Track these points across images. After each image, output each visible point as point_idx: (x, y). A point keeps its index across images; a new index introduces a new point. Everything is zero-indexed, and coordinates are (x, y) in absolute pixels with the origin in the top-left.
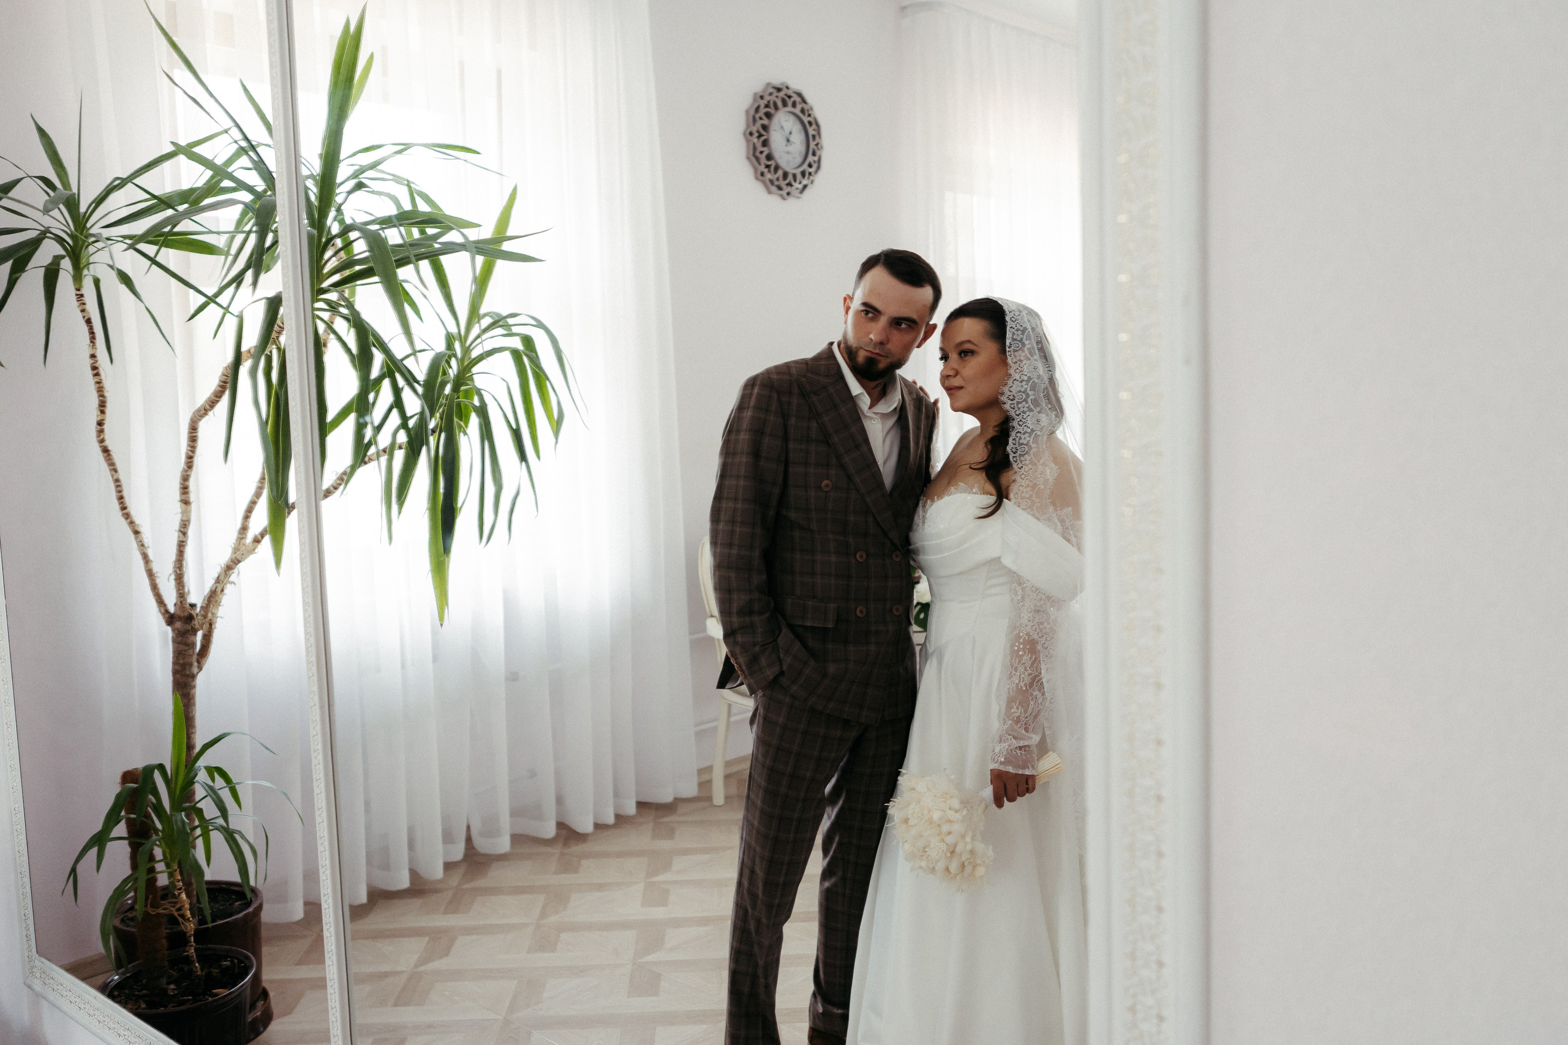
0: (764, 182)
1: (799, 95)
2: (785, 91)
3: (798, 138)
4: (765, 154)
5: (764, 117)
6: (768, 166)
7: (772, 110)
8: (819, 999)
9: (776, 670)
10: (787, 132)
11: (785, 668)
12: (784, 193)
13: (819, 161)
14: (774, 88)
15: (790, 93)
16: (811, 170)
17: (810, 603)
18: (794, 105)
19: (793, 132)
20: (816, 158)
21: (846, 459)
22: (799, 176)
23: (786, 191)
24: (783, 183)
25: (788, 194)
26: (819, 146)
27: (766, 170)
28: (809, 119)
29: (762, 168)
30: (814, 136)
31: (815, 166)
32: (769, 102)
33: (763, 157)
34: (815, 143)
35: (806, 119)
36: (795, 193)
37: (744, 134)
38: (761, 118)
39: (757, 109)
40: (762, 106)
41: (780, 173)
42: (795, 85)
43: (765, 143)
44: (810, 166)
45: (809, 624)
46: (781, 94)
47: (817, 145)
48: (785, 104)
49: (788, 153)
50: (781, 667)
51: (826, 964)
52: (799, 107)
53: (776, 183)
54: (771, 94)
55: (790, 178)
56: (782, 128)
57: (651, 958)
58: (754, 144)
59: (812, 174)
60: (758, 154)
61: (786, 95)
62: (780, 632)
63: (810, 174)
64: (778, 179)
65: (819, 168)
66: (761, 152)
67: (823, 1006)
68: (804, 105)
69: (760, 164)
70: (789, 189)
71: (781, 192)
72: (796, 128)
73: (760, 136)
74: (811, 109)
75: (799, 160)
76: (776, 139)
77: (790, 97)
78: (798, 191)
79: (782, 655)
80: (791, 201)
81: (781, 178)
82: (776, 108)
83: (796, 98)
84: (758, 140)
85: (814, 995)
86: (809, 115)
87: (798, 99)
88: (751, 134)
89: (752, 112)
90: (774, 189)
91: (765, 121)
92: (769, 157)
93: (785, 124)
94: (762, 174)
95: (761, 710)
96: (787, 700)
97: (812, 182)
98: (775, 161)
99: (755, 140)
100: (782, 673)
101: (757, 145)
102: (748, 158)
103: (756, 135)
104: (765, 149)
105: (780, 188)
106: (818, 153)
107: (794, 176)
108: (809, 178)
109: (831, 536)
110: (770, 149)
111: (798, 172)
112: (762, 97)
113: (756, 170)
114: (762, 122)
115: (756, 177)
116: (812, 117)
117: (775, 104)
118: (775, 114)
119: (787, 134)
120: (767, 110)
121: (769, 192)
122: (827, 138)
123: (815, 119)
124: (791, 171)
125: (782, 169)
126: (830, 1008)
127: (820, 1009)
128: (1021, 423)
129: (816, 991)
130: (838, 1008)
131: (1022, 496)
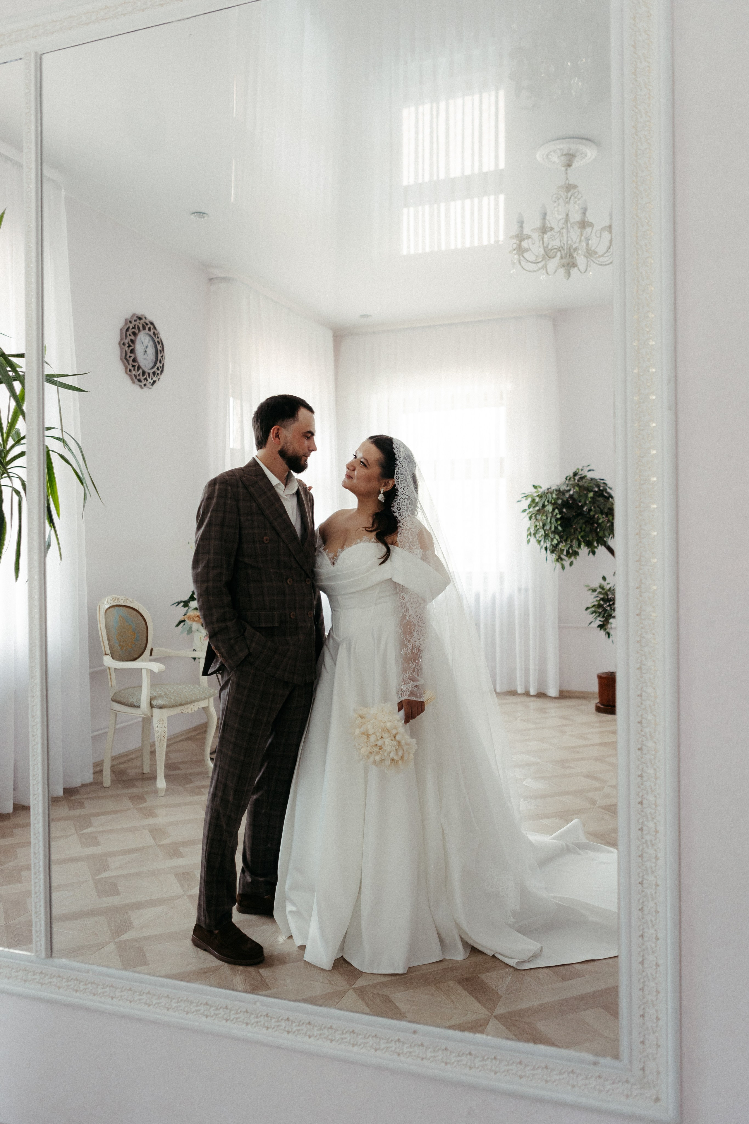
0: (130, 376)
1: (152, 323)
2: (144, 320)
3: (151, 351)
4: (132, 358)
5: (132, 335)
6: (133, 366)
7: (137, 331)
8: (247, 873)
9: (246, 652)
10: (145, 346)
11: (251, 650)
12: (143, 384)
13: (163, 366)
14: (137, 317)
15: (147, 321)
16: (159, 372)
18: (149, 329)
19: (149, 346)
20: (161, 365)
21: (275, 524)
22: (151, 375)
23: (144, 383)
24: (142, 378)
25: (145, 385)
26: (163, 357)
27: (133, 369)
28: (158, 339)
29: (130, 367)
30: (160, 351)
31: (161, 369)
32: (135, 325)
33: (131, 360)
34: (161, 355)
35: (156, 340)
36: (149, 385)
37: (119, 343)
38: (130, 335)
39: (127, 330)
40: (131, 328)
41: (140, 371)
42: (150, 317)
43: (132, 351)
44: (158, 369)
46: (142, 322)
47: (162, 356)
48: (144, 328)
49: (145, 359)
50: (249, 650)
51: (252, 850)
52: (152, 331)
53: (138, 377)
54: (135, 321)
55: (147, 375)
56: (142, 343)
58: (126, 351)
59: (159, 374)
60: (128, 357)
61: (145, 322)
63: (158, 374)
64: (139, 375)
65: (162, 371)
66: (130, 357)
67: (251, 877)
68: (155, 331)
69: (129, 364)
71: (140, 384)
72: (150, 345)
73: (129, 346)
74: (159, 333)
75: (151, 365)
76: (139, 348)
77: (147, 324)
78: (150, 384)
79: (248, 643)
80: (145, 389)
81: (141, 374)
82: (139, 330)
83: (149, 325)
84: (128, 349)
85: (243, 871)
86: (158, 337)
87: (152, 327)
88: (124, 344)
89: (124, 331)
90: (136, 381)
91: (133, 337)
92: (134, 360)
93: (143, 341)
94: (130, 371)
96: (252, 671)
97: (159, 379)
98: (138, 363)
99: (127, 349)
100: (250, 654)
101: (127, 351)
102: (121, 359)
103: (127, 345)
104: (131, 355)
105: (139, 381)
106: (163, 362)
107: (149, 374)
108: (157, 377)
109: (272, 570)
110: (135, 355)
111: (151, 372)
112: (131, 322)
113: (126, 368)
114: (131, 338)
115: (126, 373)
116: (160, 338)
117: (138, 327)
118: (138, 334)
119: (145, 348)
120: (133, 330)
121: (134, 383)
122: (168, 354)
123: (161, 340)
124: (147, 370)
125: (142, 369)
126: (256, 878)
127: (249, 879)
128: (402, 493)
129: (245, 868)
130: (261, 877)
131: (403, 535)
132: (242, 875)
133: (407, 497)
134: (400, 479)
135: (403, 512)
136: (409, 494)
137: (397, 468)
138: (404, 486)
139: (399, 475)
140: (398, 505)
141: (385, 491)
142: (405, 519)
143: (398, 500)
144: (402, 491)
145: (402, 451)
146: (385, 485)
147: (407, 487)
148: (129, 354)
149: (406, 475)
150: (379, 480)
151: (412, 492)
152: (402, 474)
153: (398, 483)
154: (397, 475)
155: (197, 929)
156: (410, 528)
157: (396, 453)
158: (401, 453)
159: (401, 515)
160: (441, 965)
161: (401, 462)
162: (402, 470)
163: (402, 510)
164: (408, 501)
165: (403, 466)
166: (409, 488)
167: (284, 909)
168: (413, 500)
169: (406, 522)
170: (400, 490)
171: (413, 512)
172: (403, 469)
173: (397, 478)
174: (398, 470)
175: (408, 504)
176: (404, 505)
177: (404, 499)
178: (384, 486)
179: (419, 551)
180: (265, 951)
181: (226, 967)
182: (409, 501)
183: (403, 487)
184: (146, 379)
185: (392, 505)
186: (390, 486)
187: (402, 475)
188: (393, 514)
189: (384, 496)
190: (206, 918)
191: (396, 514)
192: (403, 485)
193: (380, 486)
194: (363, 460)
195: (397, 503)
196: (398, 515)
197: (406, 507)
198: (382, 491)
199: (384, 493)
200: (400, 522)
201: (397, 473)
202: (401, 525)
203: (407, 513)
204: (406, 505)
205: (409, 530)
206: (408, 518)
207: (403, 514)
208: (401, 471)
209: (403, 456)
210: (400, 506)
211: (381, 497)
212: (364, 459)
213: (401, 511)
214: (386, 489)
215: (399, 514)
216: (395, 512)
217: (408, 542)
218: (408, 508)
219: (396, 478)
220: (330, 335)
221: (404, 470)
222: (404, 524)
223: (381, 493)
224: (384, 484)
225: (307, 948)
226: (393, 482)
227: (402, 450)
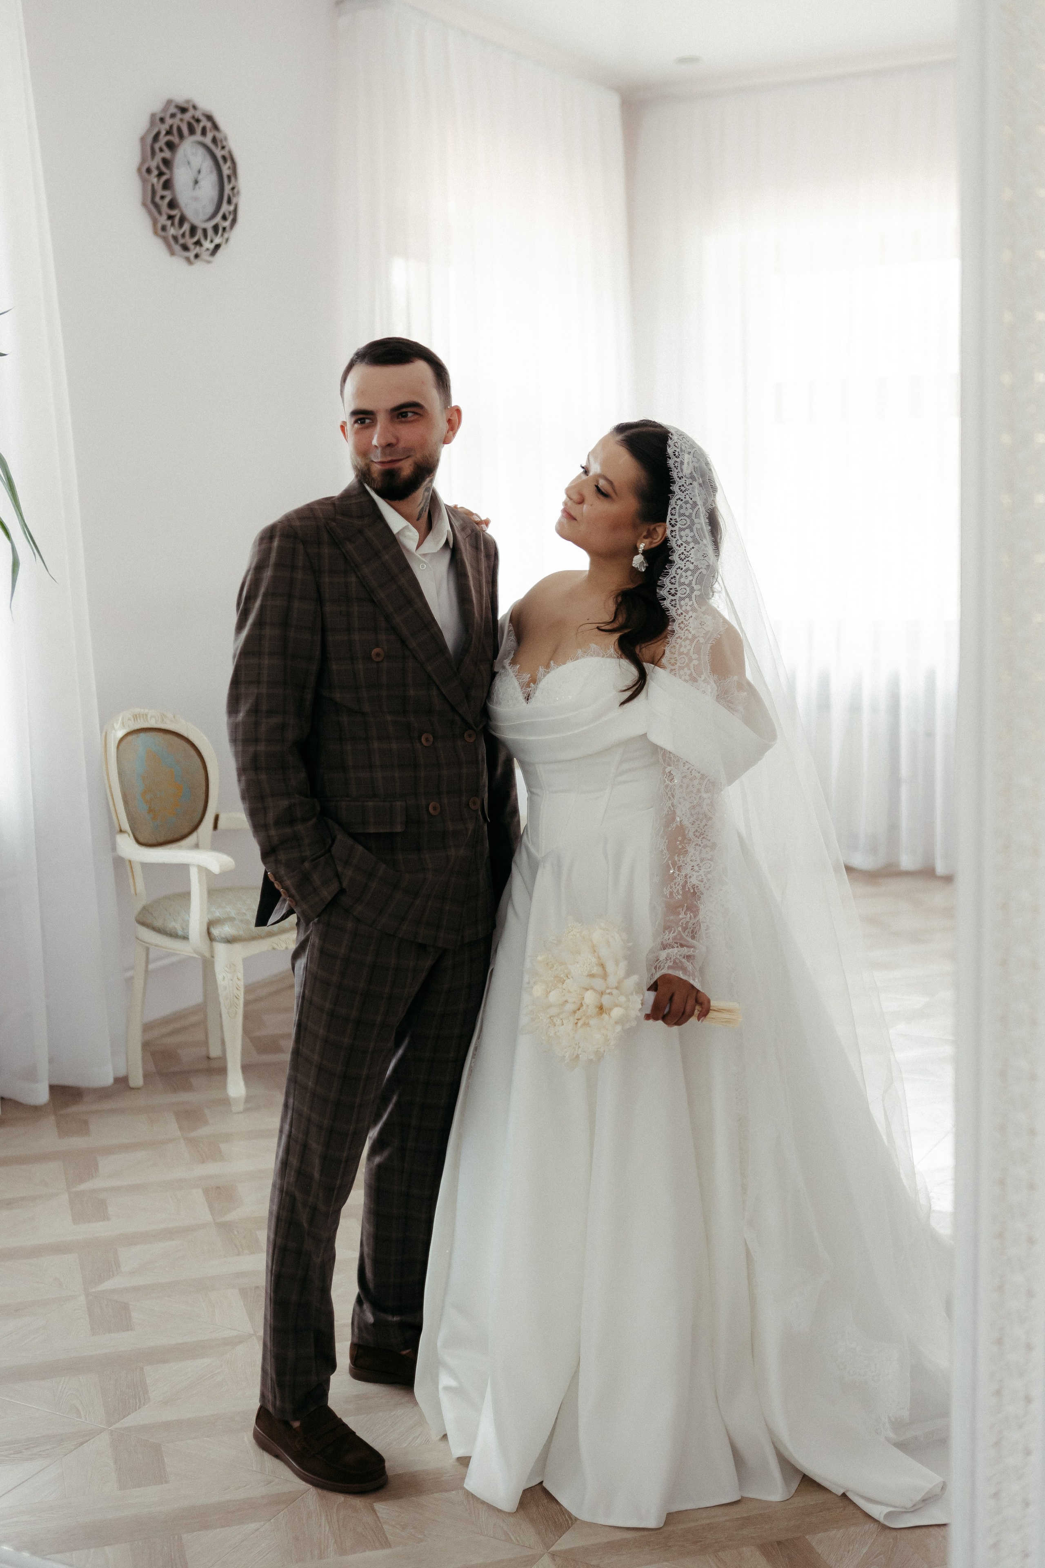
0: (165, 239)
1: (209, 118)
2: (191, 112)
3: (208, 179)
4: (167, 200)
5: (165, 148)
6: (170, 217)
7: (176, 139)
8: (366, 1306)
10: (195, 169)
11: (345, 883)
12: (191, 255)
13: (235, 211)
14: (178, 107)
15: (198, 115)
16: (227, 224)
17: (371, 804)
18: (204, 132)
19: (204, 171)
20: (232, 208)
22: (210, 233)
23: (193, 252)
24: (190, 242)
25: (195, 255)
26: (236, 190)
27: (169, 223)
28: (223, 152)
29: (163, 220)
30: (229, 177)
31: (230, 218)
32: (171, 126)
33: (164, 204)
34: (231, 186)
35: (219, 153)
36: (205, 255)
37: (139, 170)
38: (161, 150)
39: (156, 138)
40: (163, 132)
41: (186, 227)
42: (207, 106)
43: (167, 185)
44: (224, 218)
45: (372, 830)
46: (187, 117)
47: (233, 189)
48: (192, 131)
49: (196, 199)
50: (340, 882)
51: (376, 1261)
52: (210, 136)
53: (181, 241)
54: (173, 115)
55: (199, 234)
56: (189, 163)
57: (107, 1285)
58: (153, 185)
59: (228, 229)
60: (157, 199)
61: (193, 117)
62: (333, 841)
63: (224, 229)
64: (183, 235)
65: (234, 221)
66: (162, 197)
67: (374, 1314)
68: (216, 134)
69: (160, 213)
70: (198, 250)
71: (186, 254)
72: (207, 165)
73: (161, 174)
74: (226, 138)
75: (210, 210)
76: (182, 176)
77: (199, 121)
78: (209, 253)
79: (340, 869)
80: (199, 265)
81: (187, 234)
82: (181, 136)
83: (204, 122)
84: (159, 180)
85: (359, 1301)
86: (223, 148)
87: (208, 124)
88: (149, 171)
89: (149, 140)
90: (177, 248)
91: (167, 154)
92: (172, 205)
93: (192, 159)
95: (315, 940)
96: (349, 925)
97: (227, 240)
98: (181, 210)
99: (155, 180)
100: (342, 892)
101: (156, 185)
102: (144, 204)
103: (155, 172)
104: (165, 193)
105: (185, 248)
106: (234, 201)
107: (205, 231)
108: (222, 235)
110: (173, 193)
111: (209, 225)
112: (162, 120)
113: (155, 222)
114: (163, 155)
115: (156, 233)
116: (227, 149)
117: (179, 130)
118: (180, 144)
119: (195, 173)
120: (169, 138)
121: (172, 253)
122: (245, 181)
123: (230, 153)
124: (200, 224)
125: (189, 222)
126: (383, 1316)
127: (370, 1318)
128: (683, 556)
129: (362, 1296)
130: (393, 1315)
131: (679, 650)
132: (357, 1309)
133: (692, 567)
134: (678, 525)
135: (681, 599)
136: (697, 560)
137: (672, 502)
138: (688, 543)
139: (676, 517)
140: (672, 584)
141: (647, 548)
142: (684, 614)
143: (672, 571)
144: (683, 553)
145: (686, 462)
146: (649, 535)
147: (692, 545)
148: (160, 192)
149: (694, 515)
150: (635, 526)
151: (705, 556)
152: (684, 515)
153: (674, 534)
154: (671, 517)
155: (263, 1415)
156: (694, 637)
157: (672, 466)
158: (685, 467)
159: (678, 606)
160: (736, 1512)
161: (682, 488)
162: (684, 505)
163: (679, 595)
164: (692, 575)
165: (687, 496)
166: (696, 546)
167: (435, 1381)
168: (704, 572)
169: (686, 622)
170: (679, 550)
171: (704, 598)
172: (686, 503)
173: (673, 522)
174: (675, 506)
175: (694, 582)
176: (683, 584)
177: (686, 571)
178: (645, 537)
179: (709, 686)
180: (387, 1464)
181: (310, 1495)
182: (696, 575)
183: (684, 545)
184: (198, 243)
185: (659, 583)
186: (659, 539)
187: (682, 518)
188: (660, 603)
189: (646, 558)
190: (275, 1397)
191: (666, 604)
192: (684, 539)
193: (638, 537)
194: (602, 483)
195: (669, 579)
196: (669, 606)
197: (688, 589)
198: (642, 547)
199: (644, 553)
200: (674, 621)
201: (673, 512)
202: (675, 626)
203: (690, 603)
204: (689, 585)
205: (692, 641)
206: (690, 614)
207: (683, 603)
208: (681, 507)
209: (689, 472)
210: (676, 586)
211: (638, 561)
212: (606, 479)
213: (676, 597)
214: (651, 543)
215: (673, 603)
216: (665, 599)
217: (688, 665)
218: (692, 590)
219: (670, 524)
220: (612, 104)
221: (689, 506)
222: (682, 626)
223: (638, 554)
224: (645, 533)
225: (473, 1464)
226: (665, 531)
227: (687, 458)
